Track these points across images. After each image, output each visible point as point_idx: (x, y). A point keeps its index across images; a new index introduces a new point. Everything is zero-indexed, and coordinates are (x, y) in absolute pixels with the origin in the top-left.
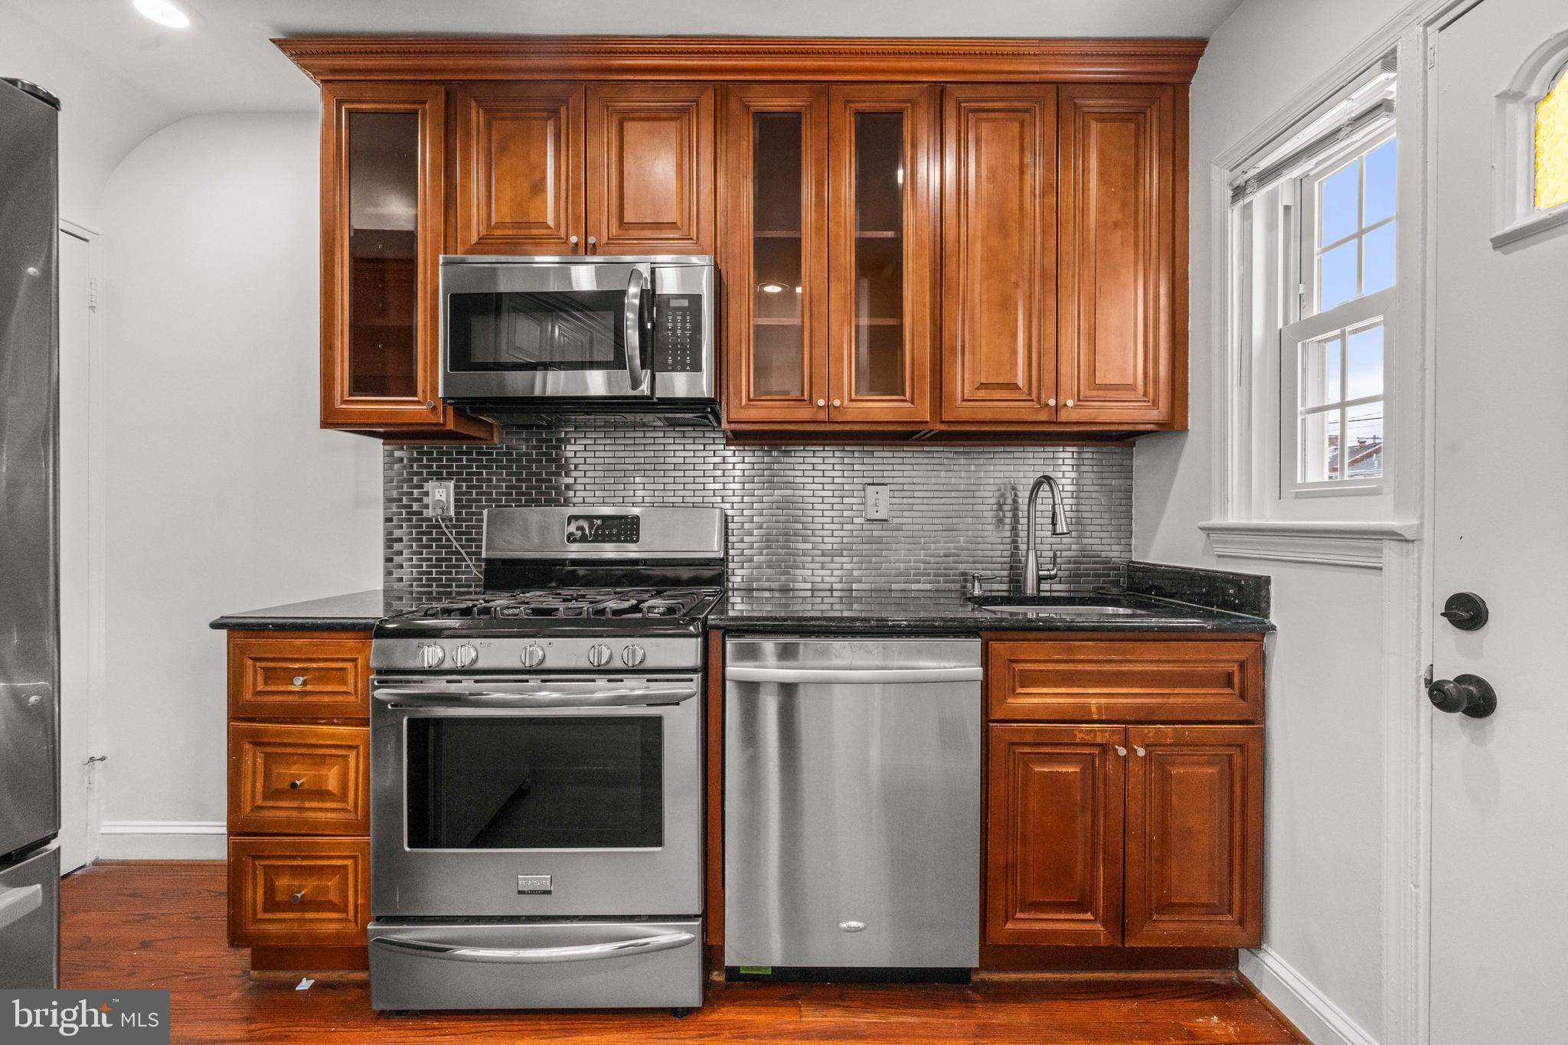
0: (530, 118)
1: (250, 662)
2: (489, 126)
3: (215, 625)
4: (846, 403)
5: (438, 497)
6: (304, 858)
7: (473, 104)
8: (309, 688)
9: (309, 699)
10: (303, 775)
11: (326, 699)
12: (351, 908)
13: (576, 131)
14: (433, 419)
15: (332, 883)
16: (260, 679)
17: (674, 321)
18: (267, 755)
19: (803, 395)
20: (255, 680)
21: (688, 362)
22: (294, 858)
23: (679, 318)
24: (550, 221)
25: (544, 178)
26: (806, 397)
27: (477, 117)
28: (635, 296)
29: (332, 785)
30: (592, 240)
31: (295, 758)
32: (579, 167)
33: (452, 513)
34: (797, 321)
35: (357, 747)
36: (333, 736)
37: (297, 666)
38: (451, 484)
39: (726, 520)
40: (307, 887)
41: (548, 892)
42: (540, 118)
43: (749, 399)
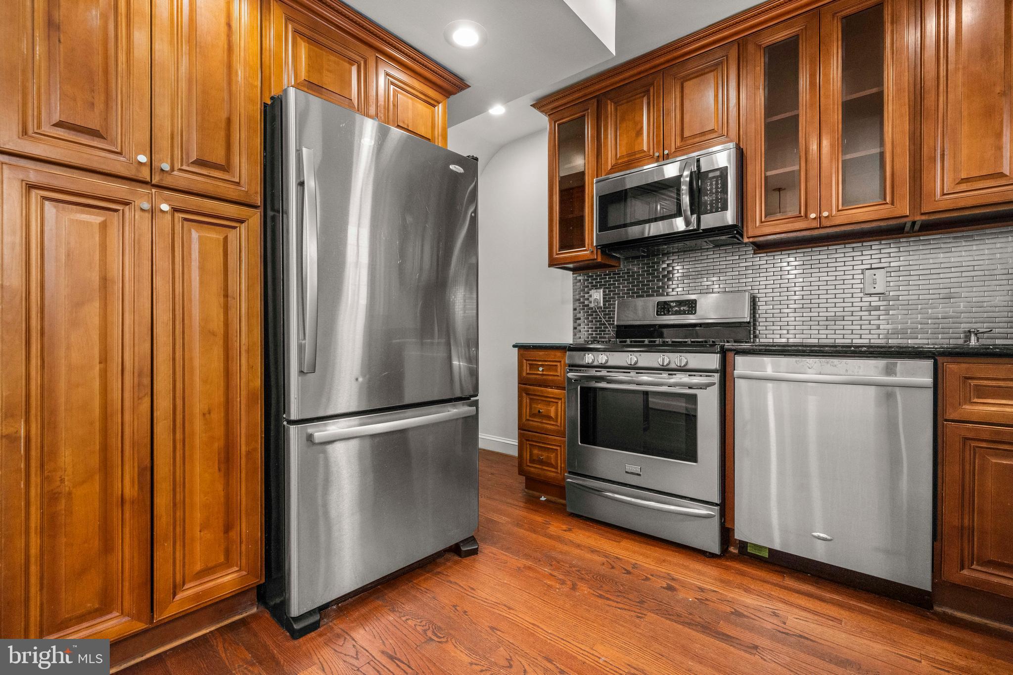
0: (635, 99)
1: (525, 361)
2: (616, 110)
3: (514, 346)
4: (834, 213)
5: (595, 297)
6: (543, 443)
7: (609, 101)
8: (544, 373)
9: (544, 377)
10: (542, 408)
11: (550, 378)
12: (559, 468)
13: (658, 97)
14: (592, 257)
15: (553, 455)
16: (528, 368)
17: (711, 185)
18: (531, 399)
19: (800, 213)
20: (527, 369)
21: (720, 206)
22: (540, 442)
23: (714, 183)
24: (645, 148)
25: (642, 127)
26: (803, 214)
27: (610, 107)
28: (687, 176)
29: (553, 414)
30: (666, 152)
31: (540, 401)
32: (660, 116)
33: (602, 305)
34: (796, 168)
35: (561, 399)
36: (553, 393)
37: (540, 363)
38: (602, 290)
40: (544, 455)
41: (639, 475)
42: (640, 97)
43: (762, 222)
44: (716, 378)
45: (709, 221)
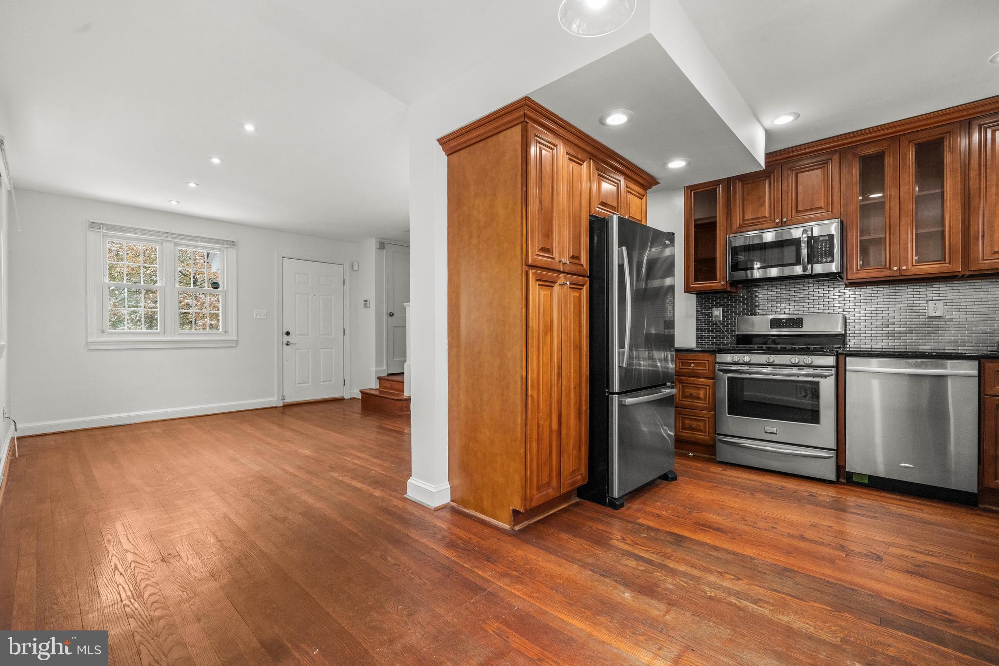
0: (759, 181)
1: (678, 360)
2: (743, 187)
4: (910, 267)
5: (716, 314)
6: (693, 416)
7: (737, 181)
8: (694, 368)
9: (695, 371)
10: (693, 392)
11: (700, 371)
12: (707, 433)
13: (778, 181)
14: (723, 288)
15: (702, 424)
16: (680, 365)
17: (822, 245)
18: (682, 386)
19: (886, 265)
20: (679, 365)
21: (828, 259)
22: (690, 415)
23: (824, 244)
24: (767, 215)
25: (765, 201)
26: (887, 266)
28: (805, 238)
29: (702, 396)
30: (785, 220)
31: (690, 387)
33: (721, 319)
34: (883, 236)
35: (709, 386)
36: (702, 382)
37: (691, 361)
38: (721, 309)
39: (845, 319)
40: (694, 424)
41: (776, 434)
42: (763, 180)
43: (857, 270)
44: (833, 371)
45: (819, 269)
